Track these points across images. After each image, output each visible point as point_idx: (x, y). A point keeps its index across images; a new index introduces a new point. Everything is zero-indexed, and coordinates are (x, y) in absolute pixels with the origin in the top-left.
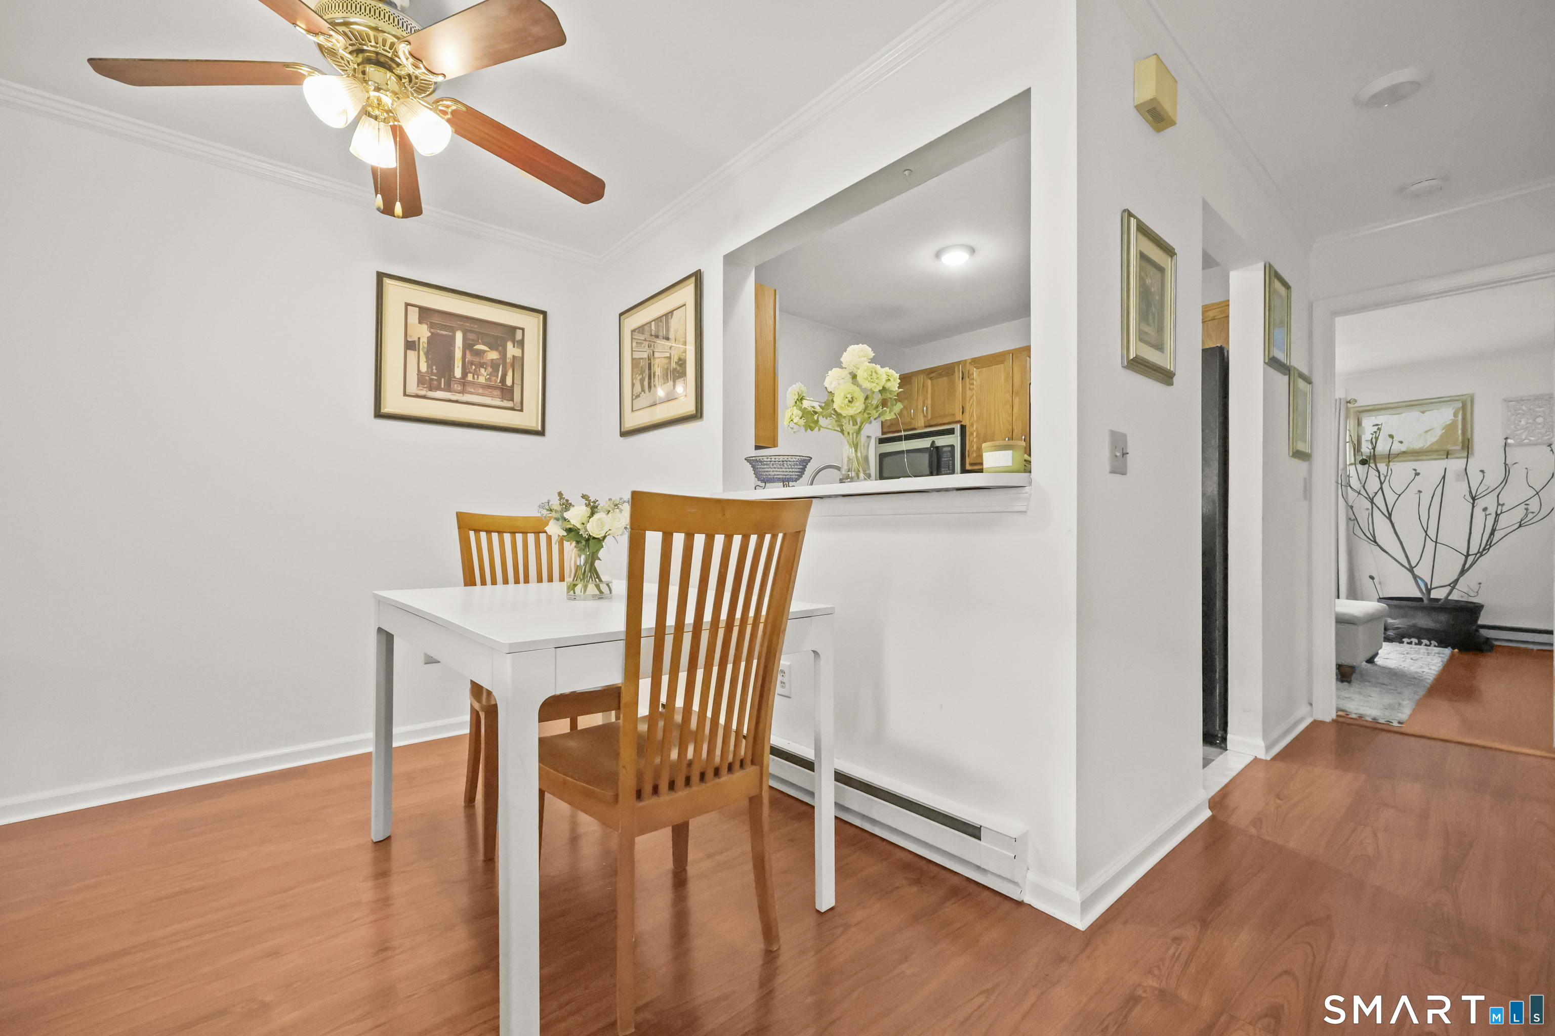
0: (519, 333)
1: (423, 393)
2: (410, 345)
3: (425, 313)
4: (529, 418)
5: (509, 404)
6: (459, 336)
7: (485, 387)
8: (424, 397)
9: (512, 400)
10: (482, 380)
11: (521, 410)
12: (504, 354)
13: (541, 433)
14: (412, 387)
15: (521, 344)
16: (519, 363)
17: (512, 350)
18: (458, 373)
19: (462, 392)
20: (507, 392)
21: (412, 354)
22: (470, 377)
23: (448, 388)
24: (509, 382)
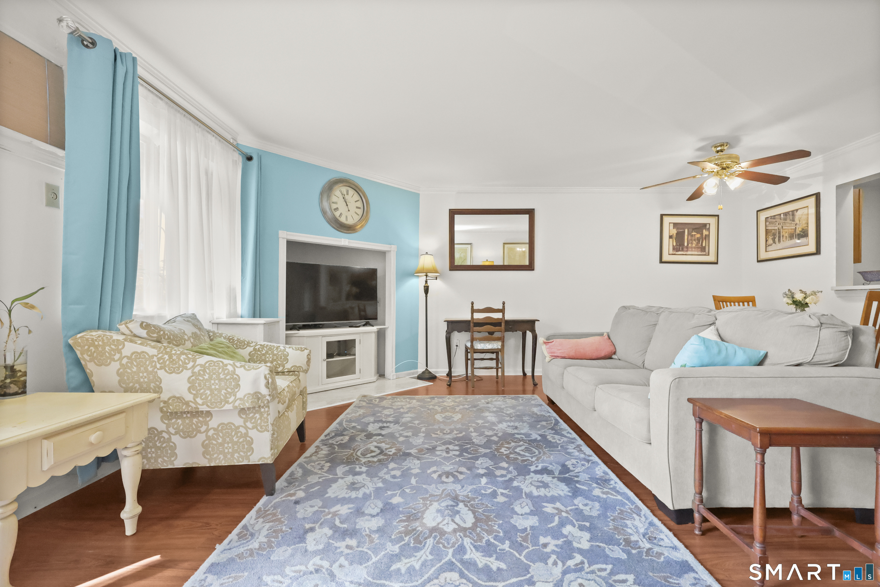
0: (708, 225)
1: (674, 253)
2: (671, 237)
3: (675, 225)
4: (711, 258)
5: (704, 253)
6: (686, 231)
7: (694, 248)
8: (675, 254)
9: (705, 252)
10: (694, 245)
11: (709, 255)
12: (702, 234)
13: (717, 263)
14: (671, 252)
15: (709, 229)
16: (708, 237)
17: (705, 232)
18: (686, 244)
19: (687, 251)
20: (703, 249)
21: (671, 240)
22: (690, 245)
23: (683, 250)
24: (704, 245)
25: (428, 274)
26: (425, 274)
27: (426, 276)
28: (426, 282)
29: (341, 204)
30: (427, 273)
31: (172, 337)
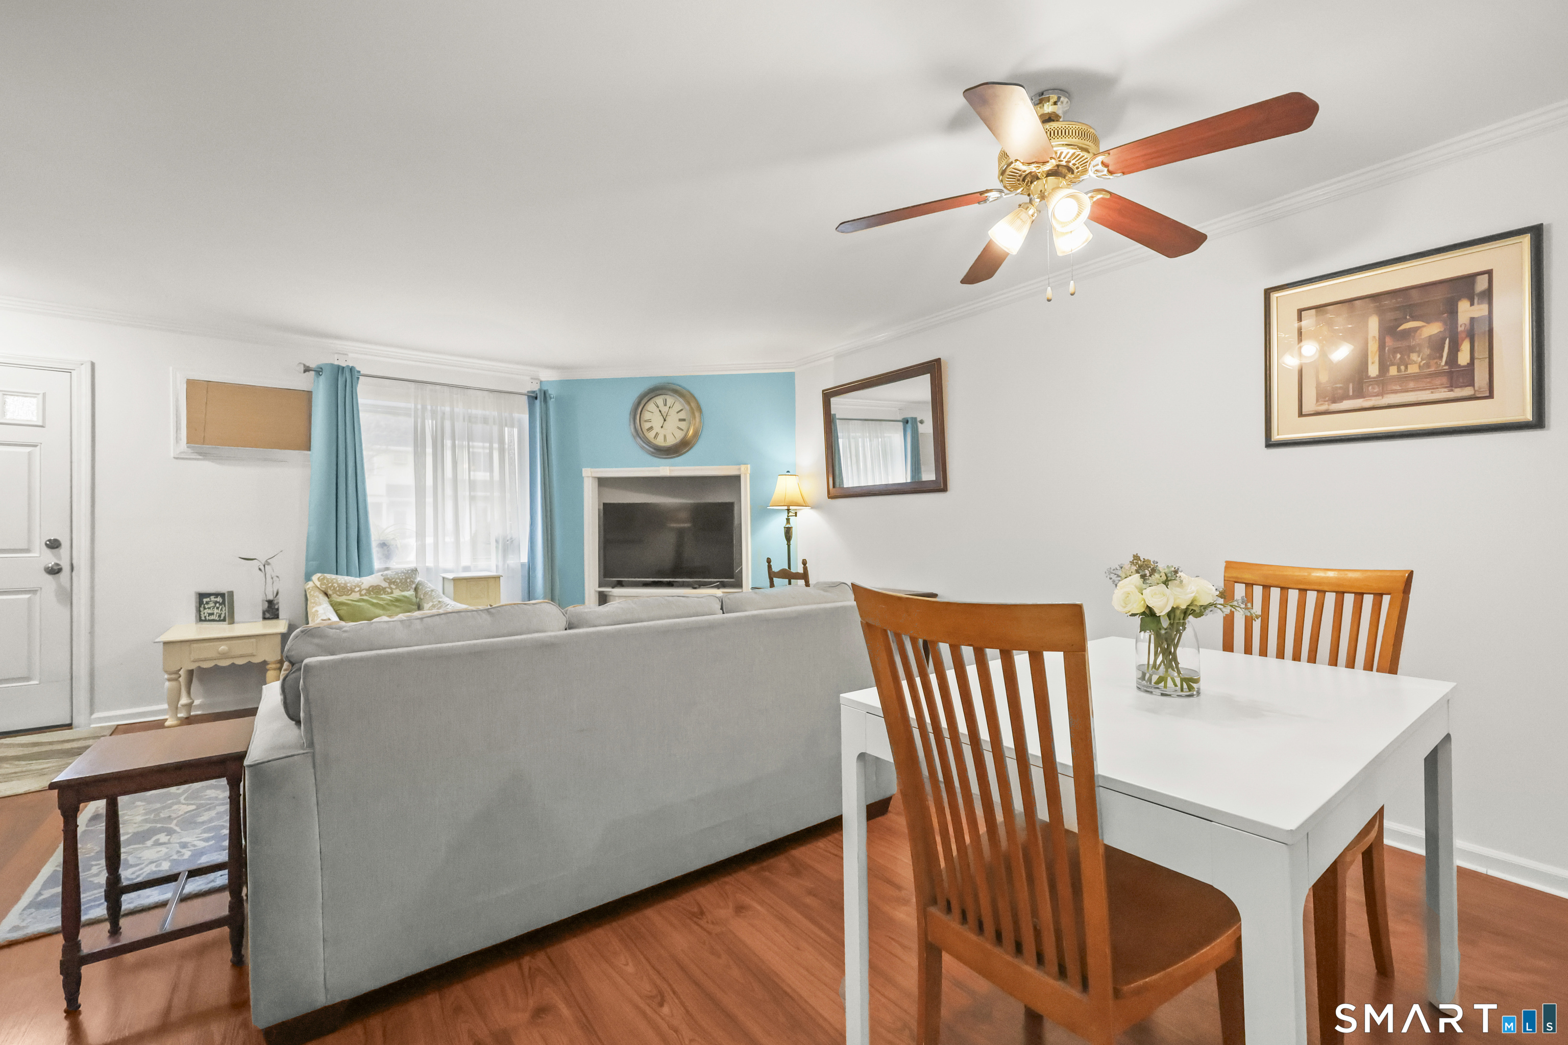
0: (1482, 279)
1: (1323, 408)
4: (1508, 405)
5: (1468, 392)
6: (1373, 322)
8: (1328, 413)
9: (1472, 384)
10: (1413, 369)
11: (1491, 396)
13: (1537, 423)
14: (1310, 405)
16: (1482, 326)
18: (1374, 370)
19: (1381, 394)
20: (1460, 376)
22: (1393, 371)
23: (1358, 395)
25: (791, 508)
26: (786, 508)
27: (788, 510)
28: (788, 520)
29: (657, 421)
30: (789, 506)
31: (338, 589)
